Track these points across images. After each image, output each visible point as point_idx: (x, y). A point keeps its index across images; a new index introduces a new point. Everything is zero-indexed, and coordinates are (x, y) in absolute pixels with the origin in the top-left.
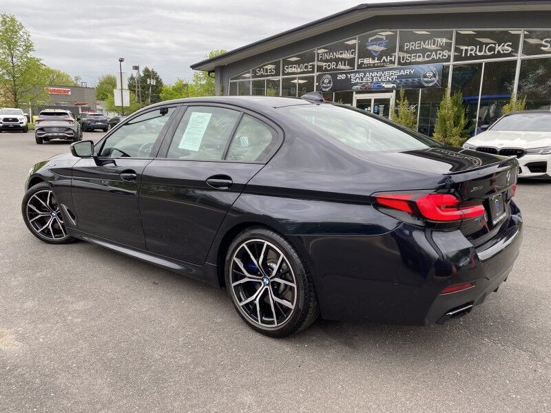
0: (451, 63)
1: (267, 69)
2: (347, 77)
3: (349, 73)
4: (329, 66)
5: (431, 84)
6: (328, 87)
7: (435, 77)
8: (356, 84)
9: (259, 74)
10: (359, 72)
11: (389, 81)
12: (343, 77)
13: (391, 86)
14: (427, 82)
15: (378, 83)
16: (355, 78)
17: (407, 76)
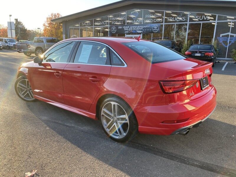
0: (164, 24)
1: (87, 23)
2: (122, 27)
3: (123, 26)
4: (115, 23)
5: (156, 32)
6: (114, 32)
7: (158, 29)
8: (126, 31)
9: (83, 25)
10: (127, 26)
11: (140, 30)
12: (121, 27)
13: (140, 32)
14: (155, 31)
15: (135, 30)
16: (126, 28)
17: (147, 28)
